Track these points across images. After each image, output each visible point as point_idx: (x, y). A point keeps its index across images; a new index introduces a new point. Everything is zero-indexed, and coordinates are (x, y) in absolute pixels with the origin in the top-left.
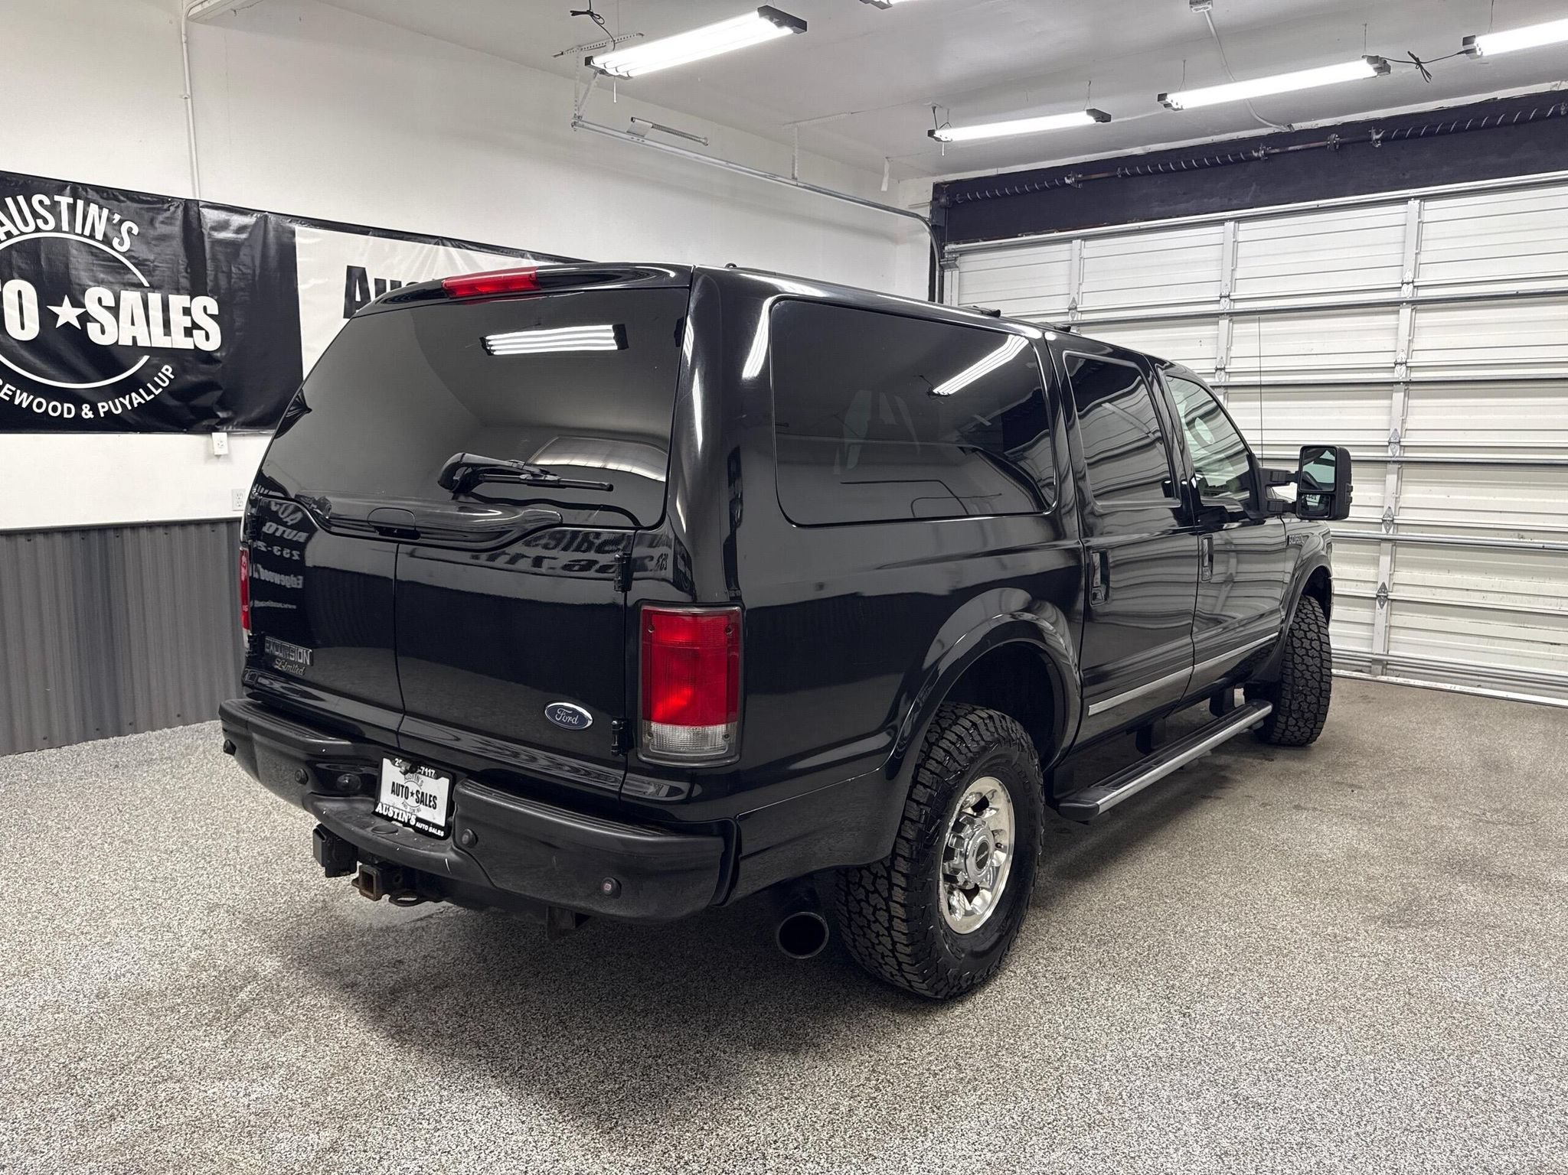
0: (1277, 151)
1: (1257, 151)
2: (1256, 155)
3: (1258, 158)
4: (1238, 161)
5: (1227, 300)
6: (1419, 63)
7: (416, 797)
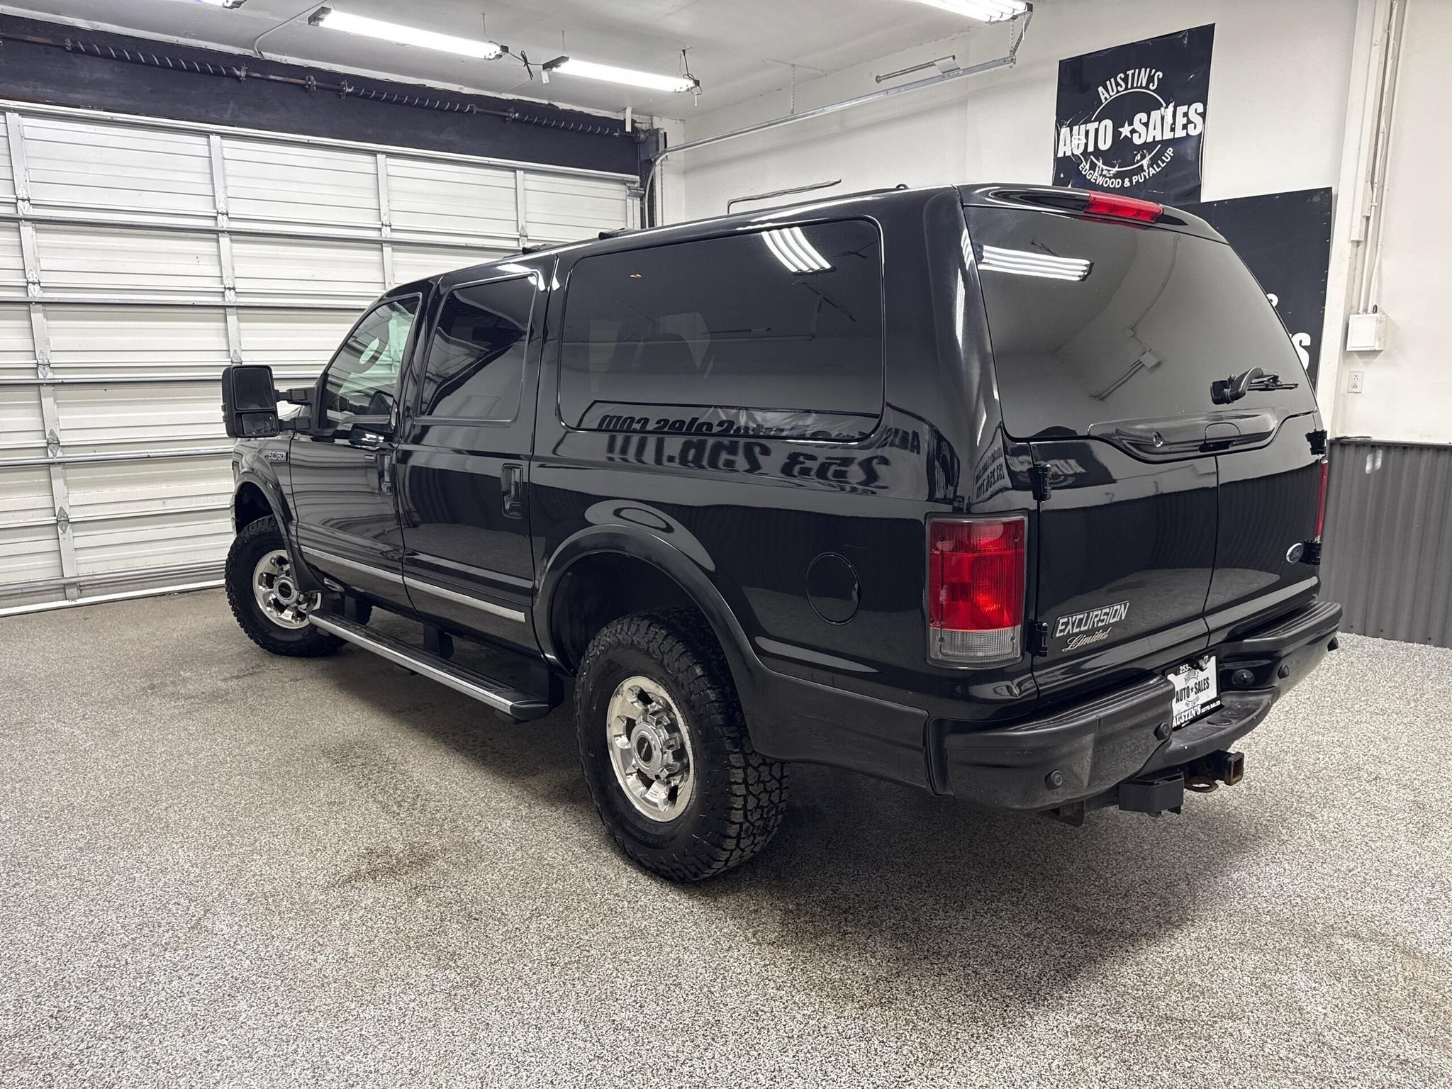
0: (259, 75)
1: (239, 69)
2: (238, 73)
3: (238, 78)
4: (218, 74)
5: (225, 216)
6: (526, 63)
7: (1194, 690)
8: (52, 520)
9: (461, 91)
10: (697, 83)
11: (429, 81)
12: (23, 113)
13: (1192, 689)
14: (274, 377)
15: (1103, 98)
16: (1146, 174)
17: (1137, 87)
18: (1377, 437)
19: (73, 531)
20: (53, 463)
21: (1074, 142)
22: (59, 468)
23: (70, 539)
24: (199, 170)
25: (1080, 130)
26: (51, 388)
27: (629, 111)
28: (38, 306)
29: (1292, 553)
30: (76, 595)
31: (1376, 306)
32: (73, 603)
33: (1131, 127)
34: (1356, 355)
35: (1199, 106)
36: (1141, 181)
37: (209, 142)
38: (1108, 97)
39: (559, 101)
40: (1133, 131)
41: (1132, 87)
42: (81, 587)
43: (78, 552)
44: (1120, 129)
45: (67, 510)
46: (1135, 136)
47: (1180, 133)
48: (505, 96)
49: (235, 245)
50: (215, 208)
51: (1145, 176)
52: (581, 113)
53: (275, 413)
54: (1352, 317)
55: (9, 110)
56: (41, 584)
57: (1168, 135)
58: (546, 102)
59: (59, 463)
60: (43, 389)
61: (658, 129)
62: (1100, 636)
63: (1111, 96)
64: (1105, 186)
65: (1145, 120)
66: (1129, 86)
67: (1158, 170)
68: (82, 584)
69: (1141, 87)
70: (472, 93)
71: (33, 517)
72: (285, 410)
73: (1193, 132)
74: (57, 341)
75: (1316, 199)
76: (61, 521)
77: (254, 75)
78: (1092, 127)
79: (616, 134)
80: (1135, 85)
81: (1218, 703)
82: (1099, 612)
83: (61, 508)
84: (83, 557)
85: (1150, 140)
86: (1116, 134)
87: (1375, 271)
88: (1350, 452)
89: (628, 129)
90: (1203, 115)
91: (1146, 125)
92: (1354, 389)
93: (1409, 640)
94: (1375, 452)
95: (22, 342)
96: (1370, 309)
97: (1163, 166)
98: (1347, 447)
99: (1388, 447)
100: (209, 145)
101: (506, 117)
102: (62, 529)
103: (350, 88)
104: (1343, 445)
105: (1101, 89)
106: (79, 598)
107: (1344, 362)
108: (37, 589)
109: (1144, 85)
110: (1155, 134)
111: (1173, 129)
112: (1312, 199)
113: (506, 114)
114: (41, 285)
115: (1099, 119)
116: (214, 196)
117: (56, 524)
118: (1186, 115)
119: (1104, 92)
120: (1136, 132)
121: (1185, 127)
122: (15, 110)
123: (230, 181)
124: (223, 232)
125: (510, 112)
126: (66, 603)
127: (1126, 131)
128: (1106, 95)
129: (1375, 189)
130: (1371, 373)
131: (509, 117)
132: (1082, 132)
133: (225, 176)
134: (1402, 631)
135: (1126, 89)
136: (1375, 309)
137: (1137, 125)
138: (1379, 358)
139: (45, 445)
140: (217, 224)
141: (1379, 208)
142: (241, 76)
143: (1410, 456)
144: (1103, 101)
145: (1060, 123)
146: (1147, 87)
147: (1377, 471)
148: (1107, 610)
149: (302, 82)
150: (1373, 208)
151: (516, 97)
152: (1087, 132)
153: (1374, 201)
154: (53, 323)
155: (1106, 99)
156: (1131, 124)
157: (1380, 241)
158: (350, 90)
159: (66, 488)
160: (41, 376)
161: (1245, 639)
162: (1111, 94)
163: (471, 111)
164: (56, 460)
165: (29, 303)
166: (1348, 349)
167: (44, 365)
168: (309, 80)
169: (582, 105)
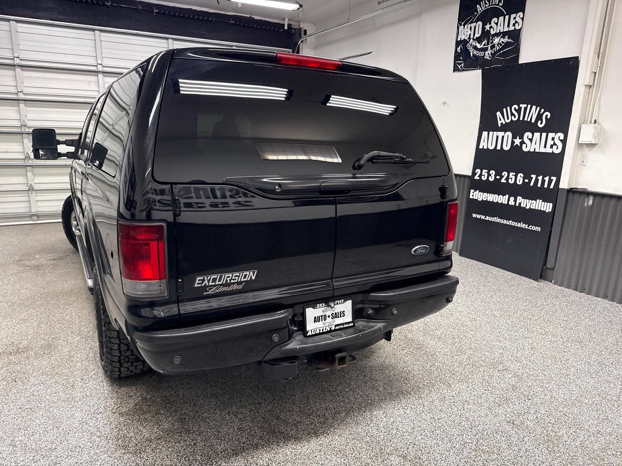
0: (116, 5)
1: (108, 2)
2: (107, 4)
3: (107, 6)
4: (99, 4)
5: (101, 66)
7: (331, 317)
8: (27, 188)
9: (209, 11)
10: (301, 6)
11: (194, 7)
12: (17, 21)
13: (329, 317)
14: (56, 133)
15: (479, 10)
16: (495, 49)
17: (494, 5)
18: (591, 189)
19: (36, 194)
20: (28, 166)
21: (465, 33)
22: (30, 168)
23: (34, 197)
24: (90, 46)
25: (468, 26)
26: (27, 135)
27: (287, 20)
28: (22, 101)
29: (416, 250)
30: (36, 219)
31: (596, 120)
32: (35, 222)
33: (490, 25)
34: (585, 145)
35: (521, 14)
36: (493, 53)
37: (95, 33)
38: (481, 10)
39: (254, 16)
40: (491, 27)
41: (492, 5)
42: (38, 216)
43: (38, 202)
44: (485, 26)
45: (33, 185)
46: (492, 29)
47: (512, 28)
48: (229, 13)
49: (105, 78)
50: (97, 62)
51: (494, 50)
52: (265, 21)
53: (57, 149)
54: (582, 125)
55: (11, 20)
56: (21, 214)
57: (506, 29)
58: (248, 16)
59: (30, 166)
60: (24, 135)
61: (301, 28)
62: (235, 287)
63: (482, 9)
64: (477, 55)
65: (496, 22)
66: (491, 4)
67: (500, 47)
68: (39, 215)
69: (496, 5)
70: (214, 12)
71: (20, 187)
72: (62, 149)
73: (517, 27)
74: (30, 116)
75: (571, 63)
76: (31, 189)
77: (114, 5)
78: (473, 25)
79: (281, 30)
80: (493, 4)
81: (352, 324)
82: (231, 275)
83: (31, 184)
84: (40, 204)
85: (498, 32)
86: (483, 28)
87: (598, 100)
88: (576, 196)
89: (286, 28)
90: (523, 19)
91: (497, 24)
92: (583, 163)
93: (597, 296)
94: (589, 197)
95: (15, 116)
96: (593, 122)
97: (503, 45)
98: (575, 193)
99: (596, 195)
100: (95, 35)
101: (228, 23)
102: (31, 192)
103: (157, 10)
104: (574, 192)
105: (478, 6)
106: (37, 220)
107: (579, 149)
108: (19, 216)
109: (497, 3)
110: (501, 28)
111: (508, 26)
112: (569, 62)
113: (229, 22)
114: (24, 93)
115: (476, 22)
116: (96, 57)
117: (29, 190)
118: (515, 18)
119: (479, 7)
120: (492, 28)
121: (514, 25)
122: (14, 20)
123: (104, 51)
124: (100, 72)
125: (230, 21)
126: (32, 222)
127: (487, 27)
128: (480, 9)
129: (600, 58)
130: (592, 156)
131: (230, 23)
132: (469, 28)
133: (101, 49)
134: (594, 291)
135: (489, 6)
136: (595, 122)
137: (493, 24)
138: (596, 148)
139: (24, 158)
140: (97, 68)
141: (601, 68)
142: (108, 5)
143: (605, 200)
144: (479, 12)
145: (459, 24)
146: (498, 5)
147: (589, 207)
148: (238, 274)
149: (135, 7)
150: (598, 68)
151: (234, 14)
152: (471, 28)
153: (599, 64)
154: (28, 108)
155: (480, 11)
156: (490, 24)
157: (601, 85)
158: (157, 11)
159: (33, 176)
160: (23, 130)
161: (371, 293)
162: (483, 8)
163: (212, 20)
164: (28, 164)
165: (18, 100)
166: (580, 142)
167: (25, 125)
168: (138, 7)
169: (265, 17)
